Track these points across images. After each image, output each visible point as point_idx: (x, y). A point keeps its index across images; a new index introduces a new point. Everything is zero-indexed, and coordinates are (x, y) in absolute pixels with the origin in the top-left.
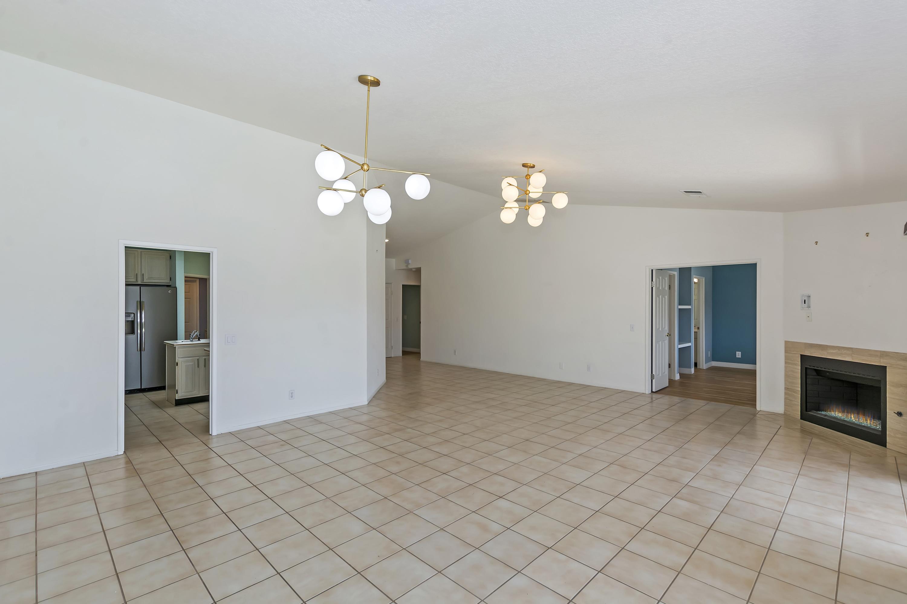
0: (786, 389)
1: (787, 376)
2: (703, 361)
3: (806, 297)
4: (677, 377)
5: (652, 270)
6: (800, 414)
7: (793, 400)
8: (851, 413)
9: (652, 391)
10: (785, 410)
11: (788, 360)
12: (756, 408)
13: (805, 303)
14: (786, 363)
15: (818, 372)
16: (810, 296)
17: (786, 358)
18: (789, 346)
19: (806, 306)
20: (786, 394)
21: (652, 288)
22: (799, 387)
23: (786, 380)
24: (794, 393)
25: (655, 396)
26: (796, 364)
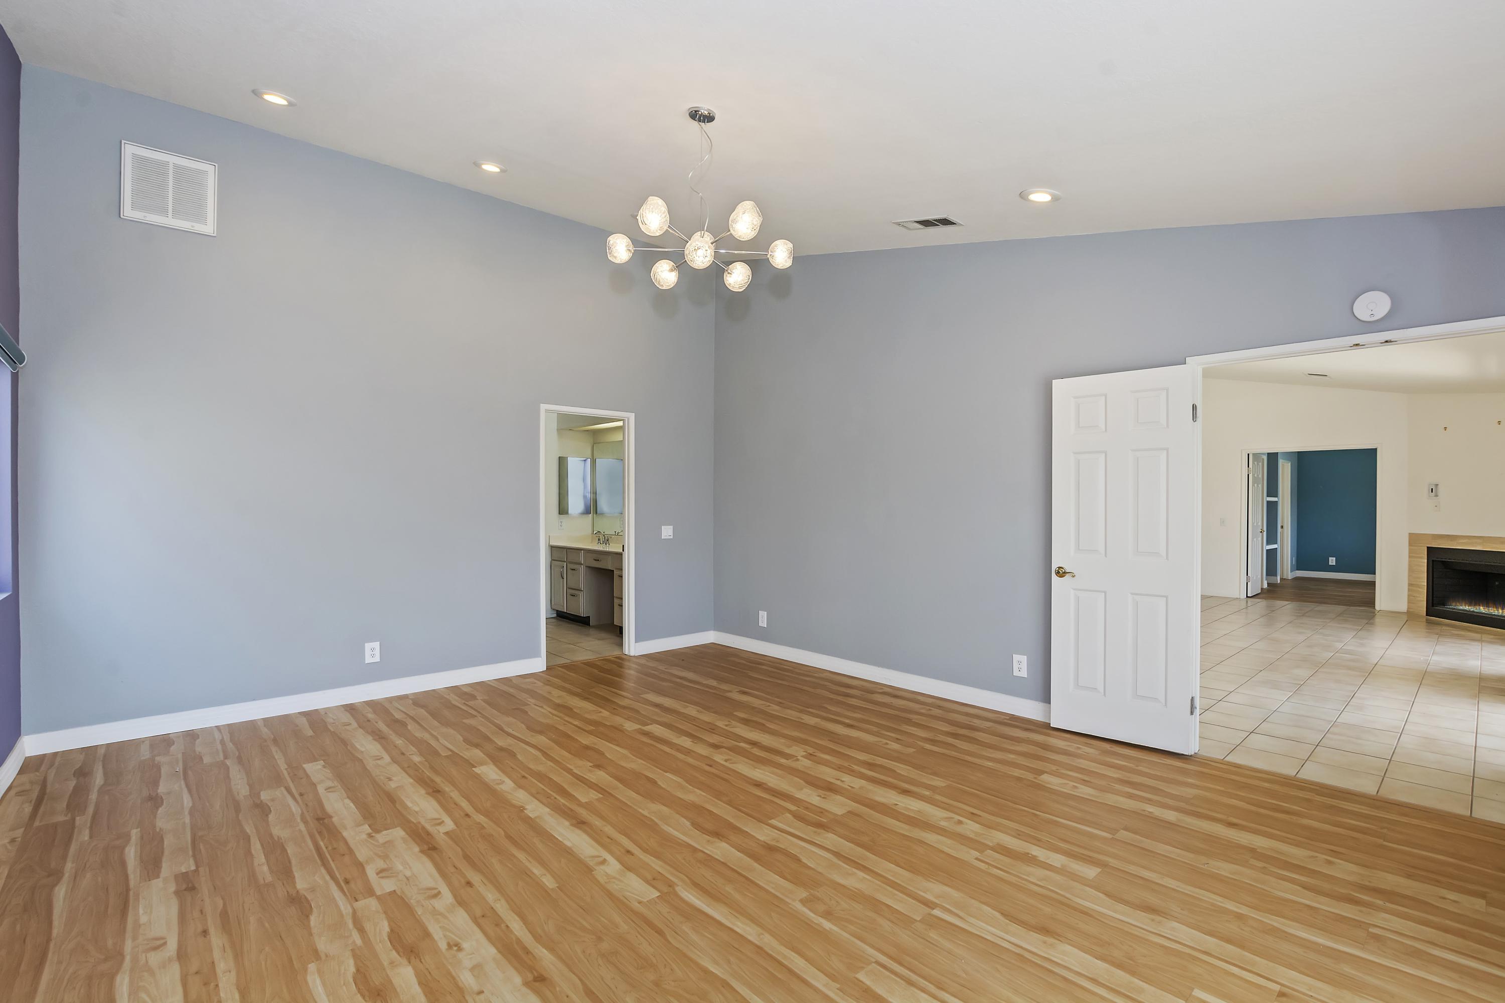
0: (1410, 585)
1: (1411, 570)
2: (1287, 569)
3: (1434, 486)
4: (1265, 586)
5: (1248, 454)
6: (1425, 610)
7: (1418, 596)
8: (1479, 606)
9: (1247, 597)
10: (1408, 608)
11: (1412, 555)
12: (1375, 607)
13: (1432, 492)
14: (1410, 557)
15: (1444, 563)
16: (1438, 485)
17: (1410, 552)
18: (1414, 539)
19: (1433, 496)
20: (1409, 590)
21: (1248, 475)
22: (1425, 582)
23: (1409, 576)
24: (1419, 589)
25: (1249, 600)
26: (1421, 558)
